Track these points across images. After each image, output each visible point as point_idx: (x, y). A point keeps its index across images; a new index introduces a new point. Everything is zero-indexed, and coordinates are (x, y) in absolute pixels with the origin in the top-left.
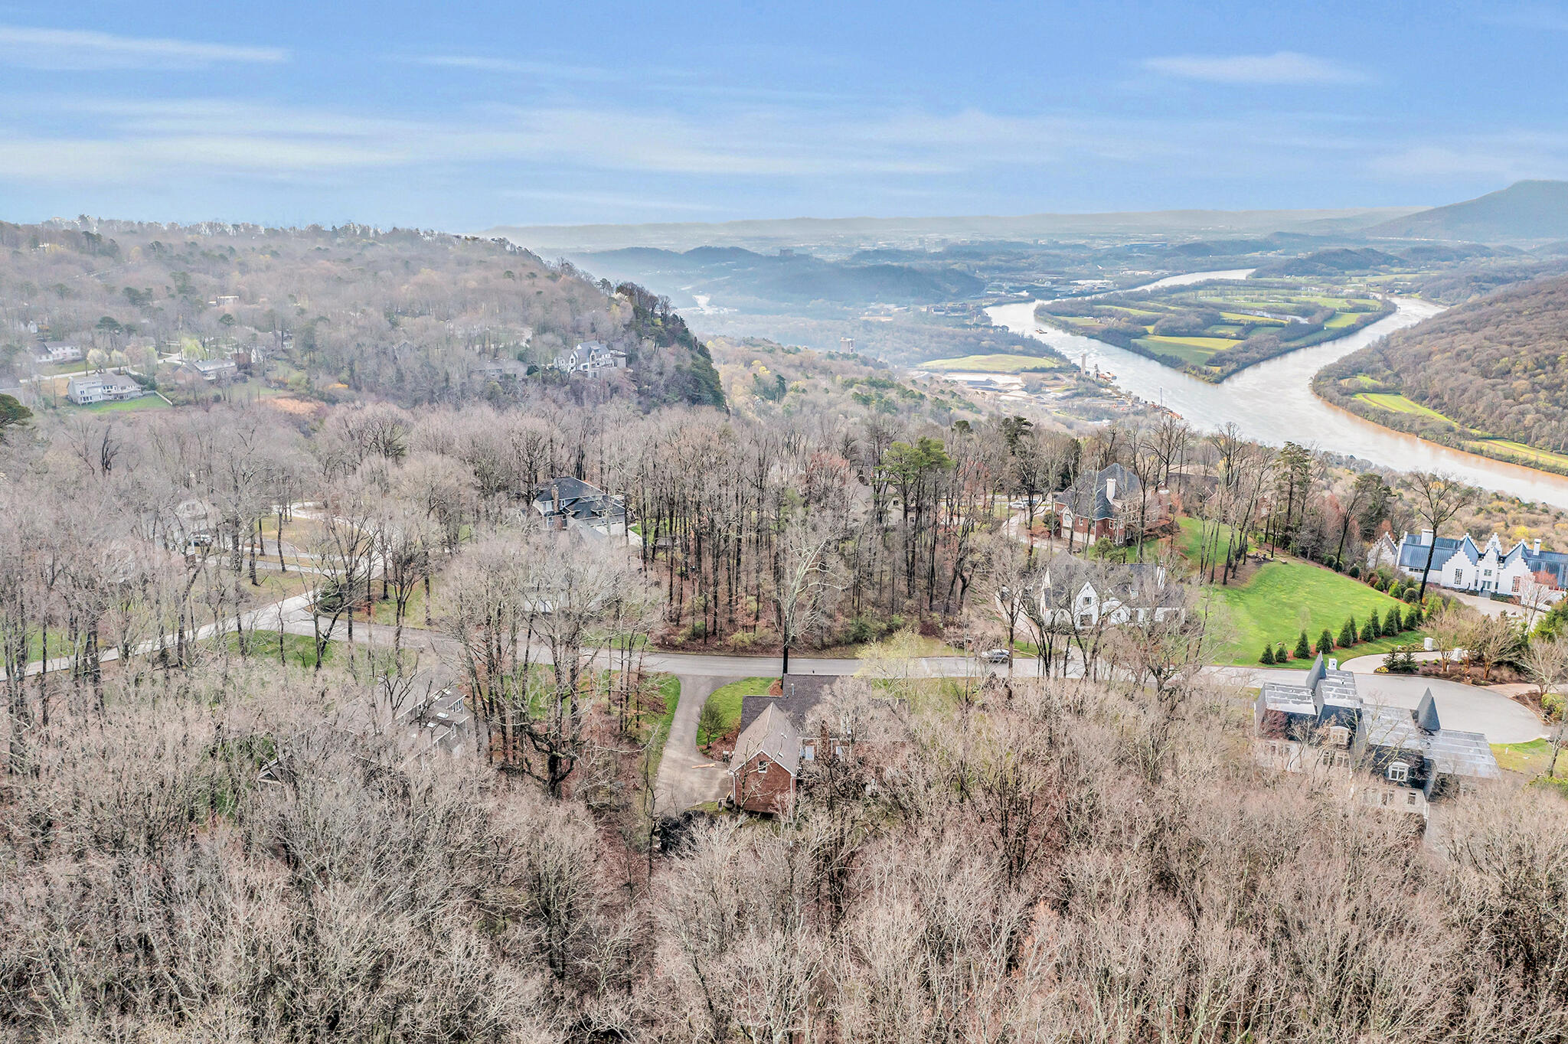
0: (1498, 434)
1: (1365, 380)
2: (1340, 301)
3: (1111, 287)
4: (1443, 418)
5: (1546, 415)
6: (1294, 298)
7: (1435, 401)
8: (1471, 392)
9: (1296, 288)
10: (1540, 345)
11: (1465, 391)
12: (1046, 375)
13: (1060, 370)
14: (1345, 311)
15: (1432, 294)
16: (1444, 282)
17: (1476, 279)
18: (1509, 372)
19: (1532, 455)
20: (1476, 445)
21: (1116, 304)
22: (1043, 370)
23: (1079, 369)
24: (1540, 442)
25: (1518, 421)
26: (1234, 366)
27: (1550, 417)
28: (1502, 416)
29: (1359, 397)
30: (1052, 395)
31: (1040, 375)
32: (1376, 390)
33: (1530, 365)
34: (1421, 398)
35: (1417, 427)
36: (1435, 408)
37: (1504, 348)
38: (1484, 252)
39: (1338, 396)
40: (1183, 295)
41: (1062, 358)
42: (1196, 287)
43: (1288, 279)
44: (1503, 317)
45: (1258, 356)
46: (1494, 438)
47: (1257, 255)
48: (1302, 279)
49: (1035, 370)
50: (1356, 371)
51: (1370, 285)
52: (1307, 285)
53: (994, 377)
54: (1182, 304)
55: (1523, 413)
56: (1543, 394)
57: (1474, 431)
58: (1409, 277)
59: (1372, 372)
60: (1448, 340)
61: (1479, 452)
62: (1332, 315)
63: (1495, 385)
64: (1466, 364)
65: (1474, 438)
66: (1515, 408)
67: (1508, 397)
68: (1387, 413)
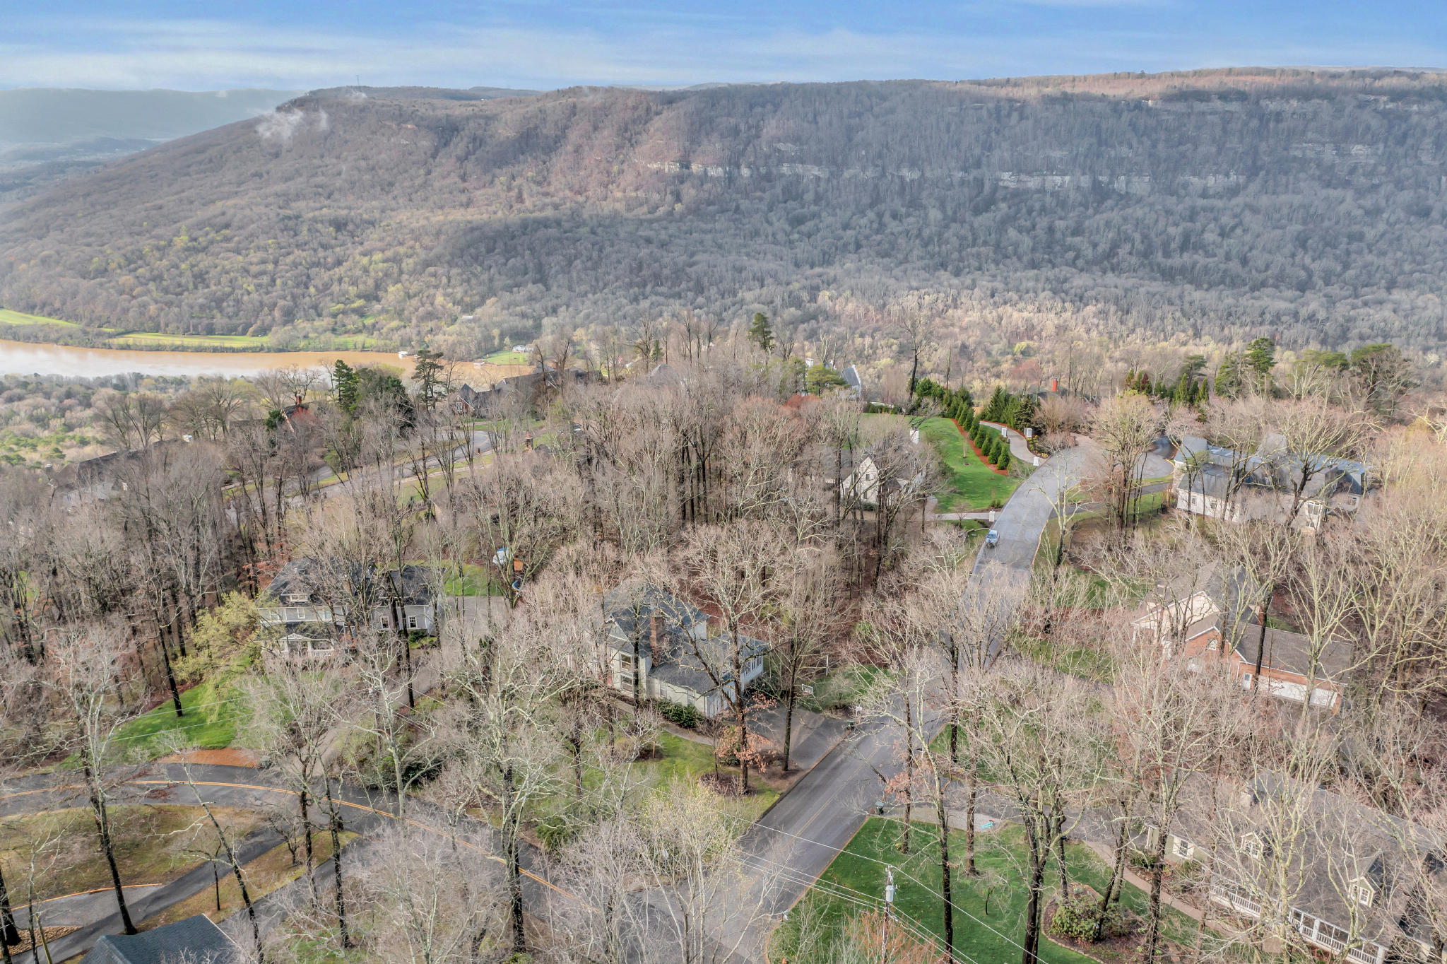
0: (130, 326)
4: (62, 323)
5: (166, 304)
7: (47, 309)
8: (82, 294)
10: (120, 243)
11: (74, 295)
18: (106, 270)
19: (177, 341)
20: (121, 341)
24: (170, 328)
25: (142, 314)
27: (169, 304)
28: (125, 311)
33: (123, 262)
34: (30, 308)
35: (53, 336)
36: (50, 315)
37: (87, 249)
44: (59, 222)
46: (129, 332)
55: (143, 306)
56: (152, 286)
57: (106, 330)
61: (127, 347)
63: (101, 285)
64: (59, 269)
65: (111, 336)
66: (134, 302)
67: (121, 293)
68: (10, 327)
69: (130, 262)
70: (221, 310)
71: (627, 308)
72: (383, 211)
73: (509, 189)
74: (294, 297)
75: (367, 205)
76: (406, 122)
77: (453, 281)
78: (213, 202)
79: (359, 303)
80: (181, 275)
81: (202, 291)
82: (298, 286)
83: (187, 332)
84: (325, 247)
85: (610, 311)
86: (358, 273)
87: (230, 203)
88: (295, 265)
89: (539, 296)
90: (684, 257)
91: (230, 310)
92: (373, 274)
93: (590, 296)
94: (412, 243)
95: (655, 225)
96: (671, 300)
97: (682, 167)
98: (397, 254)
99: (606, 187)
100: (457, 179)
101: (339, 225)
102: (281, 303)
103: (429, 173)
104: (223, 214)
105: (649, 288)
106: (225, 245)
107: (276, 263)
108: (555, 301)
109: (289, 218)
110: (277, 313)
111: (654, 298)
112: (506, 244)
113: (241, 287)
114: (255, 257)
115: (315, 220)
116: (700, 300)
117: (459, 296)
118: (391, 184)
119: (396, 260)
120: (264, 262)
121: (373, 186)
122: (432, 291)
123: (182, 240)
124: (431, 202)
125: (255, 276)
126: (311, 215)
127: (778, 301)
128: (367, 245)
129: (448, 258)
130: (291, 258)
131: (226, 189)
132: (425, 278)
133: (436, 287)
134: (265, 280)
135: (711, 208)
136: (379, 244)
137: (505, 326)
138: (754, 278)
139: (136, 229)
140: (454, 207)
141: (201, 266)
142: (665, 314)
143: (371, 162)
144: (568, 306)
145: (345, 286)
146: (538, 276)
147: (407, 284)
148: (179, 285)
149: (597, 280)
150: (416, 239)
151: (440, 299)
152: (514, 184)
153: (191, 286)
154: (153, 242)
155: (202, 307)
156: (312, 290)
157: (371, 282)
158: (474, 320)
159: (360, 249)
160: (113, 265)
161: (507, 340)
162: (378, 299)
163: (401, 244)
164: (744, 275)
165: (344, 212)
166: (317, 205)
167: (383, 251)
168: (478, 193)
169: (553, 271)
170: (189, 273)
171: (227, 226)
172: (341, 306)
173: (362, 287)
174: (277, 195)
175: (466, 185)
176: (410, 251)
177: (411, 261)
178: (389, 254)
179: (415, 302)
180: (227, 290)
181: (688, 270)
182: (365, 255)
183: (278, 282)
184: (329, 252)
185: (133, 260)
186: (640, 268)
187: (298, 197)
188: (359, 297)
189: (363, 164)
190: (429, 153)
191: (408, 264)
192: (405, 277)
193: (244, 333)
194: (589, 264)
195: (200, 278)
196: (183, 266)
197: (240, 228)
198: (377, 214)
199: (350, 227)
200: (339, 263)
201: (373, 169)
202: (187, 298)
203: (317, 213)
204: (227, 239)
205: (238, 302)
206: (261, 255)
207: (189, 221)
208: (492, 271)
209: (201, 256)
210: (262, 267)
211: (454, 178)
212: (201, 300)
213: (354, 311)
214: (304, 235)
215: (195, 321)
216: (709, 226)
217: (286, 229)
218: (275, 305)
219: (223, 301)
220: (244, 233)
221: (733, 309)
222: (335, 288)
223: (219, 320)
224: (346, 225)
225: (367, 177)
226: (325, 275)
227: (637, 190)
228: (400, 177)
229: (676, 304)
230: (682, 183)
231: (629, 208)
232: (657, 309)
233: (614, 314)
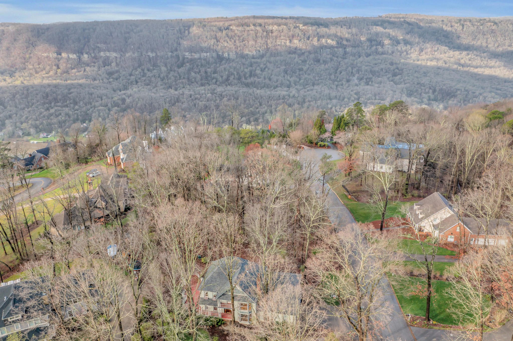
71: (44, 113)
85: (37, 115)
90: (66, 91)
93: (26, 109)
96: (64, 108)
97: (58, 55)
99: (24, 64)
105: (53, 104)
111: (56, 108)
116: (77, 107)
127: (109, 105)
135: (74, 71)
138: (98, 97)
144: (16, 114)
149: (28, 103)
164: (93, 96)
169: (6, 100)
181: (69, 96)
186: (47, 96)
194: (23, 96)
221: (91, 110)
227: (39, 64)
229: (66, 110)
230: (59, 61)
231: (37, 72)
232: (59, 112)
233: (39, 116)
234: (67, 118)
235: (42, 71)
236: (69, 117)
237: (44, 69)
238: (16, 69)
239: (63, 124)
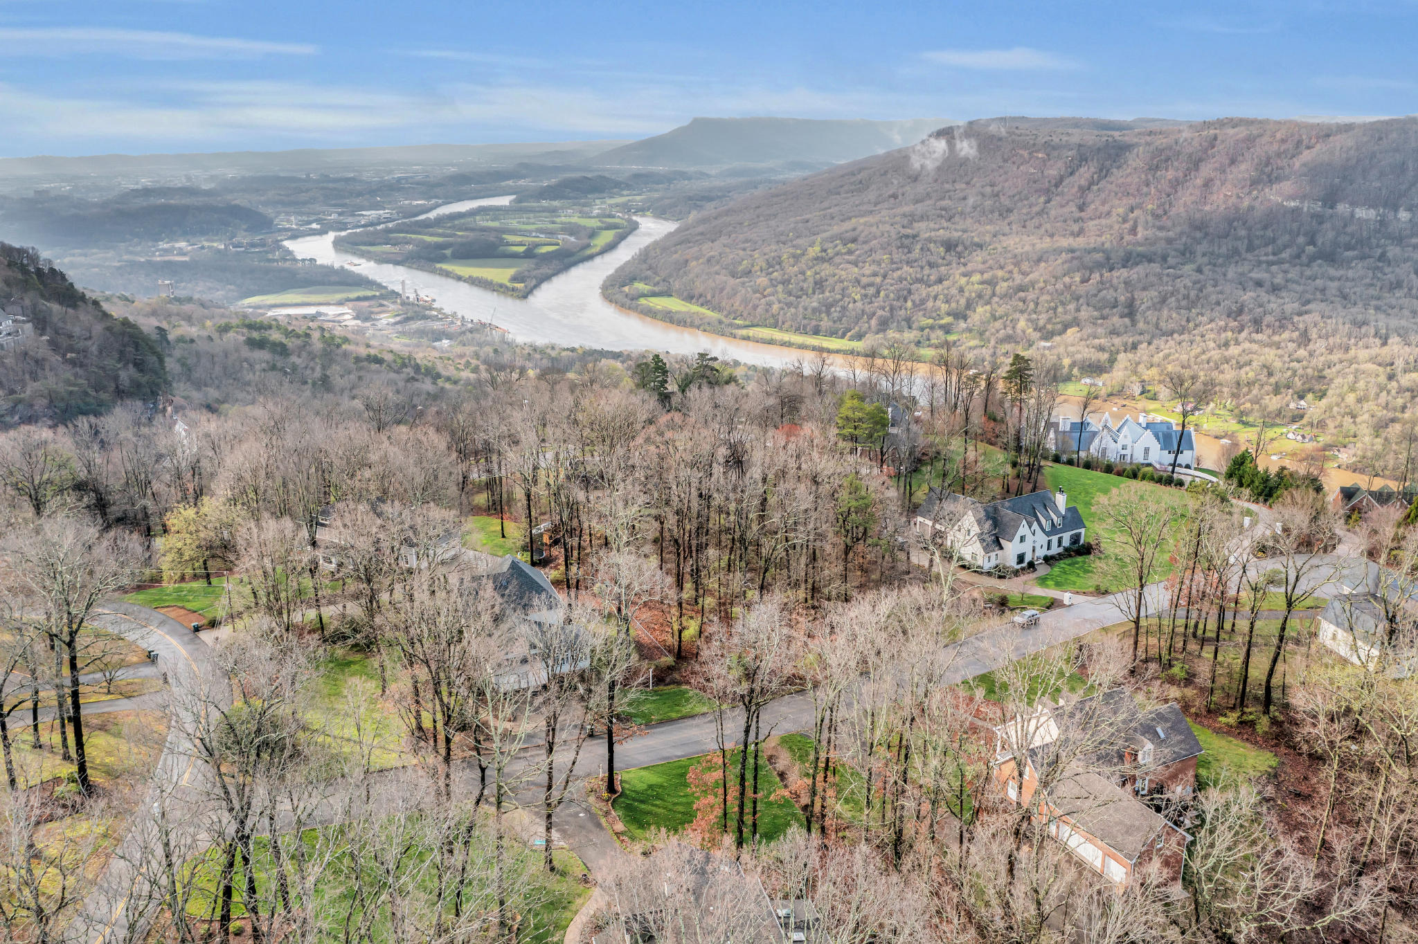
0: (755, 322)
1: (641, 286)
2: (593, 220)
3: (395, 216)
4: (709, 313)
5: (787, 304)
6: (558, 220)
7: (701, 300)
8: (728, 290)
9: (553, 211)
10: (767, 250)
11: (722, 290)
12: (372, 303)
13: (382, 297)
14: (601, 229)
15: (661, 213)
16: (667, 202)
17: (690, 198)
18: (751, 272)
19: (786, 337)
20: (744, 332)
21: (407, 232)
22: (366, 299)
23: (398, 295)
24: (786, 325)
25: (767, 311)
26: (534, 282)
27: (789, 305)
28: (755, 307)
29: (643, 301)
30: (384, 322)
31: (366, 304)
32: (654, 294)
33: (764, 265)
34: (690, 298)
35: (697, 322)
36: (702, 305)
37: (741, 253)
38: (684, 176)
39: (629, 302)
40: (463, 221)
41: (379, 286)
42: (472, 213)
43: (544, 203)
44: (730, 228)
45: (550, 272)
46: (753, 326)
47: (510, 183)
48: (556, 203)
49: (358, 299)
50: (633, 279)
51: (611, 206)
52: (562, 208)
53: (323, 309)
54: (467, 229)
55: (769, 304)
56: (780, 288)
57: (737, 322)
58: (638, 198)
59: (645, 280)
60: (696, 249)
61: (747, 338)
62: (593, 234)
63: (743, 283)
64: (717, 268)
65: (739, 327)
66: (763, 301)
67: (755, 292)
68: (670, 312)
69: (770, 265)
70: (828, 313)
71: (1213, 353)
72: (995, 236)
73: (1125, 221)
74: (892, 309)
75: (981, 229)
76: (1037, 151)
77: (1040, 308)
78: (850, 218)
79: (947, 320)
80: (805, 280)
81: (817, 296)
82: (898, 299)
83: (799, 330)
84: (931, 265)
85: (1193, 354)
86: (954, 291)
87: (862, 220)
88: (901, 280)
89: (1122, 330)
91: (836, 315)
92: (967, 294)
93: (1176, 336)
94: (1011, 267)
95: (1274, 268)
96: (1267, 350)
97: (1324, 206)
98: (995, 277)
100: (1074, 209)
101: (950, 246)
102: (880, 313)
103: (1048, 201)
104: (854, 229)
105: (1244, 334)
106: (847, 257)
107: (885, 277)
108: (1137, 338)
109: (907, 237)
110: (874, 322)
111: (1247, 345)
112: (1101, 276)
113: (849, 296)
114: (868, 270)
115: (930, 240)
116: (1302, 353)
117: (1041, 323)
118: (1010, 210)
119: (992, 283)
120: (875, 275)
121: (992, 212)
122: (1017, 315)
123: (814, 251)
124: (1042, 230)
125: (864, 287)
126: (927, 235)
127: (1400, 364)
128: (970, 267)
129: (1042, 285)
130: (899, 272)
131: (864, 208)
132: (1014, 302)
133: (1022, 312)
134: (871, 291)
135: (1350, 254)
136: (981, 267)
137: (1078, 357)
138: (1376, 335)
139: (783, 238)
140: (1064, 236)
141: (823, 274)
142: (1254, 364)
143: (996, 189)
144: (1149, 344)
145: (938, 303)
146: (1126, 311)
147: (995, 306)
148: (802, 289)
149: (1188, 321)
150: (1017, 264)
151: (1022, 324)
152: (1131, 215)
153: (810, 291)
154: (791, 250)
155: (814, 310)
156: (909, 304)
157: (963, 302)
158: (1049, 348)
159: (962, 269)
160: (757, 268)
161: (1075, 371)
162: (965, 318)
163: (1002, 268)
165: (956, 235)
166: (937, 226)
167: (982, 273)
168: (1091, 223)
169: (1143, 307)
170: (811, 280)
171: (854, 240)
172: (931, 321)
173: (954, 305)
174: (904, 215)
175: (1083, 214)
176: (1007, 276)
177: (1005, 284)
178: (986, 276)
179: (998, 324)
180: (838, 297)
182: (965, 275)
183: (882, 294)
184: (934, 271)
185: (774, 263)
186: (1240, 312)
187: (923, 218)
188: (949, 314)
189: (988, 190)
190: (1053, 182)
191: (1002, 287)
192: (996, 299)
193: (843, 337)
194: (1184, 303)
195: (819, 285)
196: (809, 273)
197: (865, 242)
198: (988, 239)
199: (960, 248)
200: (940, 281)
201: (997, 195)
202: (805, 301)
203: (933, 234)
204: (850, 252)
205: (844, 308)
206: (874, 268)
207: (825, 235)
208: (1081, 301)
209: (826, 265)
210: (872, 279)
211: (1072, 208)
212: (815, 304)
213: (941, 327)
214: (916, 253)
215: (806, 322)
216: (1341, 272)
217: (902, 246)
218: (874, 314)
219: (832, 306)
220: (866, 247)
221: (1338, 367)
222: (930, 304)
223: (825, 323)
224: (956, 246)
225: (988, 203)
226: (923, 291)
227: (1265, 228)
228: (1019, 204)
229: (1270, 355)
230: (1321, 223)
231: (1250, 248)
232: (1247, 358)
233: (1197, 357)
234: (1263, 378)
235: (1266, 245)
236: (1270, 374)
237: (1274, 240)
238: (1207, 234)
239: (1245, 390)
